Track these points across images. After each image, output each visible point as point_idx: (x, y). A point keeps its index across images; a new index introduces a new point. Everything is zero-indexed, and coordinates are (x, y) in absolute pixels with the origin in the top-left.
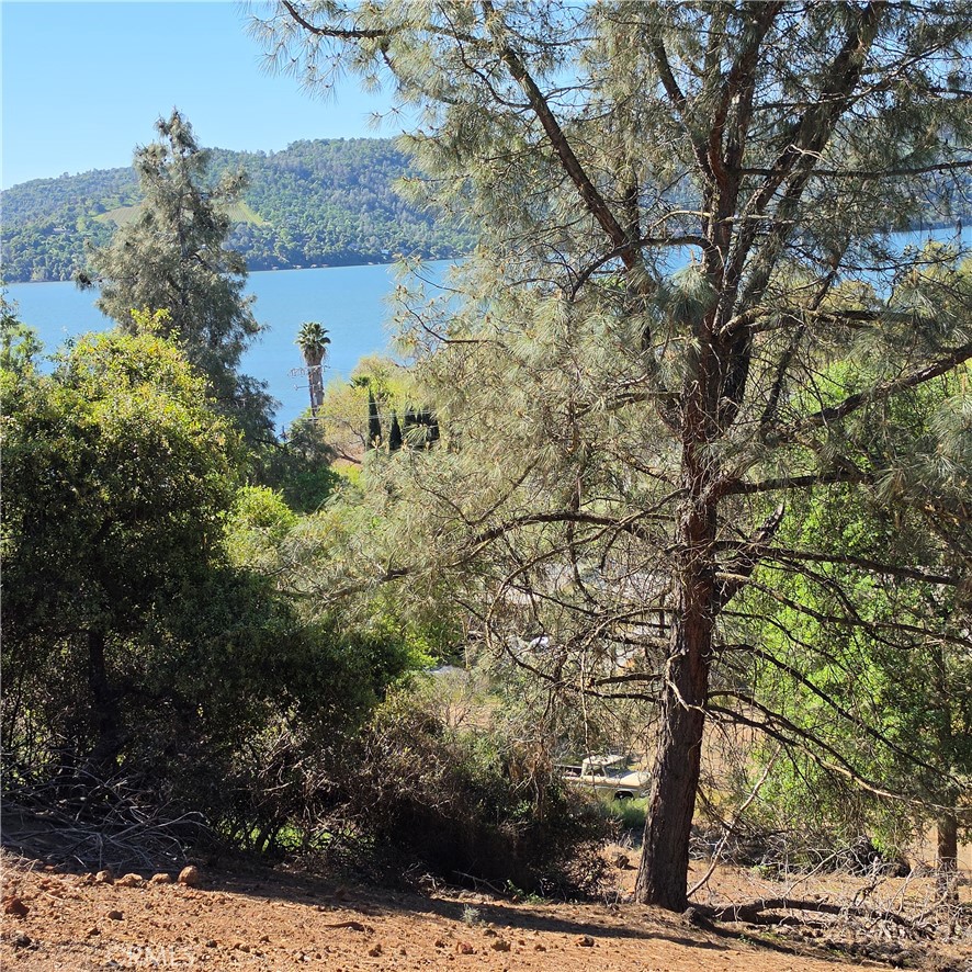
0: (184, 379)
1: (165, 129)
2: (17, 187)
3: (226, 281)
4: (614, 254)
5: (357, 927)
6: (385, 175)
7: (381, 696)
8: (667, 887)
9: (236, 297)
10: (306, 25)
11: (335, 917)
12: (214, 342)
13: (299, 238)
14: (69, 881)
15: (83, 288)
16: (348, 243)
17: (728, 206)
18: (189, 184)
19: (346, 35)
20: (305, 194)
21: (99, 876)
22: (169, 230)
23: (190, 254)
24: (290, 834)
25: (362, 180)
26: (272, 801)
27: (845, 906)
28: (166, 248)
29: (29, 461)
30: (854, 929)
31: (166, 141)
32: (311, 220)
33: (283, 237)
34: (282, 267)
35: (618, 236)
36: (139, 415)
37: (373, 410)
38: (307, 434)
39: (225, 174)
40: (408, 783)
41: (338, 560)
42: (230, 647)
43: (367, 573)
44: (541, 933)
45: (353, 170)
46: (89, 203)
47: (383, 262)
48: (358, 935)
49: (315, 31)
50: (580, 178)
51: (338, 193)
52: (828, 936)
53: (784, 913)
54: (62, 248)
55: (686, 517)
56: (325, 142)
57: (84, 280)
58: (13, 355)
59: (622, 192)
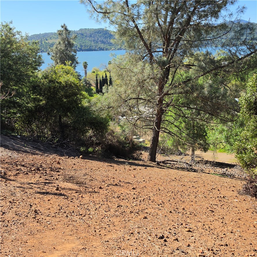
1: (62, 27)
2: (32, 35)
3: (73, 54)
5: (111, 166)
6: (96, 35)
8: (153, 158)
9: (75, 57)
10: (96, 11)
11: (107, 164)
13: (81, 46)
15: (48, 55)
16: (90, 47)
17: (167, 46)
18: (67, 37)
20: (82, 38)
21: (67, 157)
22: (63, 45)
23: (67, 49)
24: (90, 149)
25: (92, 36)
27: (179, 161)
28: (63, 48)
29: (50, 87)
30: (180, 165)
31: (63, 29)
32: (83, 43)
33: (79, 46)
34: (78, 51)
36: (68, 80)
37: (97, 78)
40: (111, 142)
42: (85, 120)
43: (104, 107)
44: (138, 167)
45: (91, 34)
46: (44, 39)
47: (96, 51)
49: (98, 12)
51: (88, 38)
52: (176, 166)
53: (169, 162)
55: (158, 99)
56: (86, 29)
57: (49, 54)
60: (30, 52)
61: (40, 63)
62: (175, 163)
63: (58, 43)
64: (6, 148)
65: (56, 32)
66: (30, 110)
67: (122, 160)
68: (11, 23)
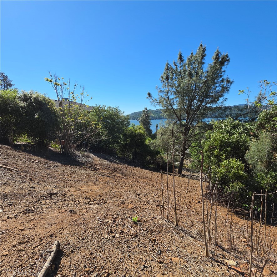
0: (143, 129)
1: (145, 108)
5: (152, 172)
7: (158, 155)
8: (180, 172)
9: (150, 122)
10: (154, 102)
11: (150, 172)
12: (148, 126)
13: (157, 117)
14: (131, 167)
17: (188, 117)
18: (147, 113)
19: (157, 102)
20: (157, 113)
21: (133, 167)
23: (146, 119)
26: (148, 163)
28: (144, 118)
29: (131, 135)
33: (155, 117)
34: (155, 119)
35: (179, 119)
36: (139, 132)
38: (155, 134)
39: (149, 112)
41: (154, 144)
42: (145, 150)
50: (176, 114)
54: (138, 117)
55: (183, 142)
58: (133, 126)
59: (180, 115)
60: (124, 119)
61: (129, 124)
62: (194, 176)
63: (142, 116)
64: (108, 161)
65: (142, 111)
66: (123, 145)
68: (118, 107)
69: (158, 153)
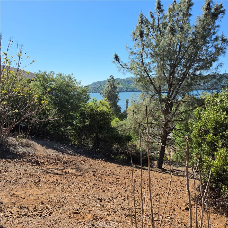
0: (108, 106)
1: (111, 77)
3: (116, 94)
4: (157, 93)
5: (120, 167)
7: (128, 142)
8: (160, 166)
9: (118, 96)
11: (118, 166)
12: (115, 101)
13: (127, 89)
14: (91, 159)
16: (133, 89)
17: (170, 89)
18: (113, 83)
19: (127, 68)
20: (128, 84)
21: (94, 159)
22: (110, 88)
23: (113, 91)
26: (116, 153)
27: (183, 171)
28: (110, 90)
29: (91, 114)
30: (184, 174)
31: (111, 78)
32: (129, 87)
33: (125, 89)
34: (125, 92)
35: (157, 91)
36: (103, 109)
38: (125, 112)
39: (117, 82)
40: (131, 152)
41: (124, 127)
42: (111, 135)
43: (127, 128)
46: (104, 84)
48: (120, 168)
49: (124, 68)
50: (153, 85)
52: (180, 174)
54: (100, 89)
55: (164, 124)
57: (101, 94)
58: (94, 101)
59: (159, 86)
60: (81, 92)
61: (89, 99)
62: (180, 172)
63: (107, 87)
64: (57, 151)
65: (106, 80)
66: (80, 128)
67: (138, 166)
68: (72, 74)
69: (129, 138)
